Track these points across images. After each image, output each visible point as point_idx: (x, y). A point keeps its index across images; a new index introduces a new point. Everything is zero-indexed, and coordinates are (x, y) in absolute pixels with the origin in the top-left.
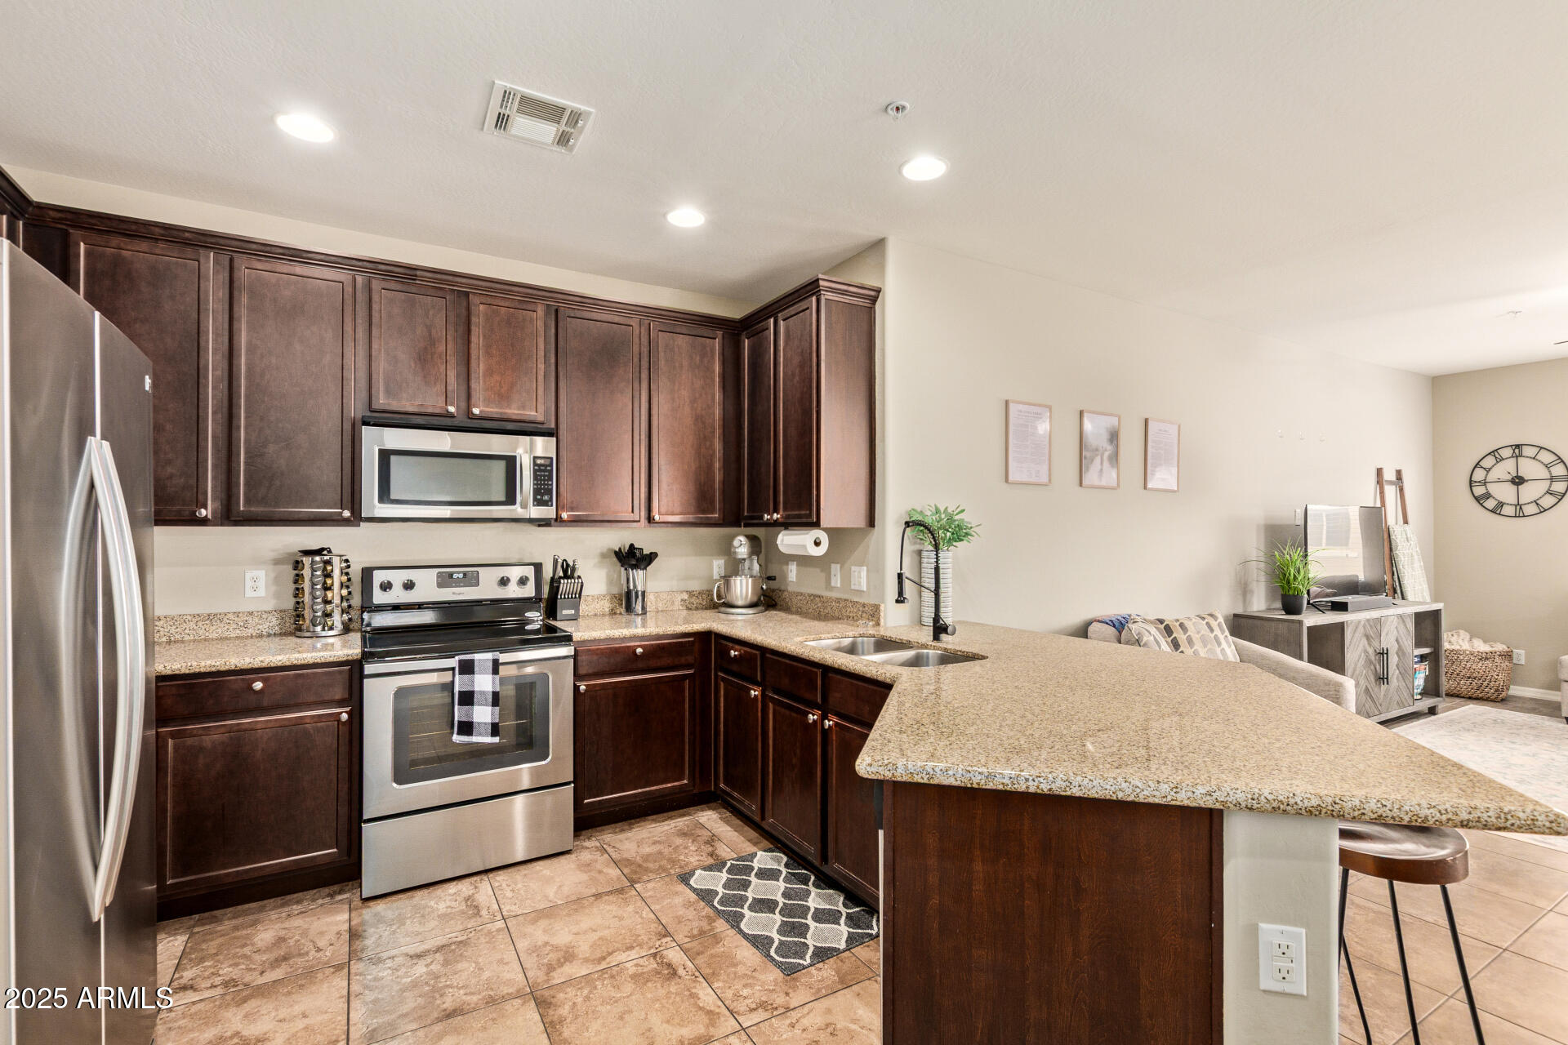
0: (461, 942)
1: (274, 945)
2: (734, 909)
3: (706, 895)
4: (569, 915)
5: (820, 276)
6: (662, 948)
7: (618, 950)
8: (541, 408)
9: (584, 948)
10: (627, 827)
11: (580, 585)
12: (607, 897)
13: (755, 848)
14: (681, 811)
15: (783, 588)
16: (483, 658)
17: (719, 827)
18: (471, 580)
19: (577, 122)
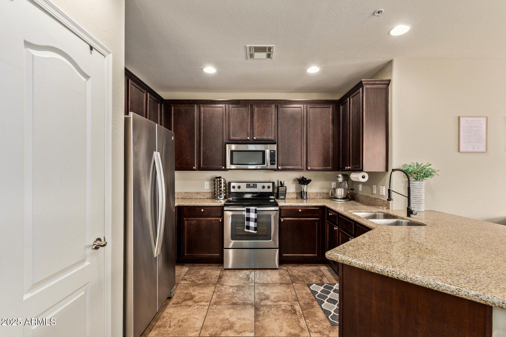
0: (242, 286)
1: (203, 275)
2: (322, 299)
3: (314, 293)
4: (271, 287)
5: (363, 80)
6: (294, 304)
7: (281, 301)
8: (273, 136)
9: (272, 297)
10: (297, 266)
11: (285, 189)
12: (284, 285)
13: (337, 282)
14: (315, 264)
15: (357, 193)
16: (252, 208)
17: (326, 272)
18: (255, 186)
19: (271, 50)
